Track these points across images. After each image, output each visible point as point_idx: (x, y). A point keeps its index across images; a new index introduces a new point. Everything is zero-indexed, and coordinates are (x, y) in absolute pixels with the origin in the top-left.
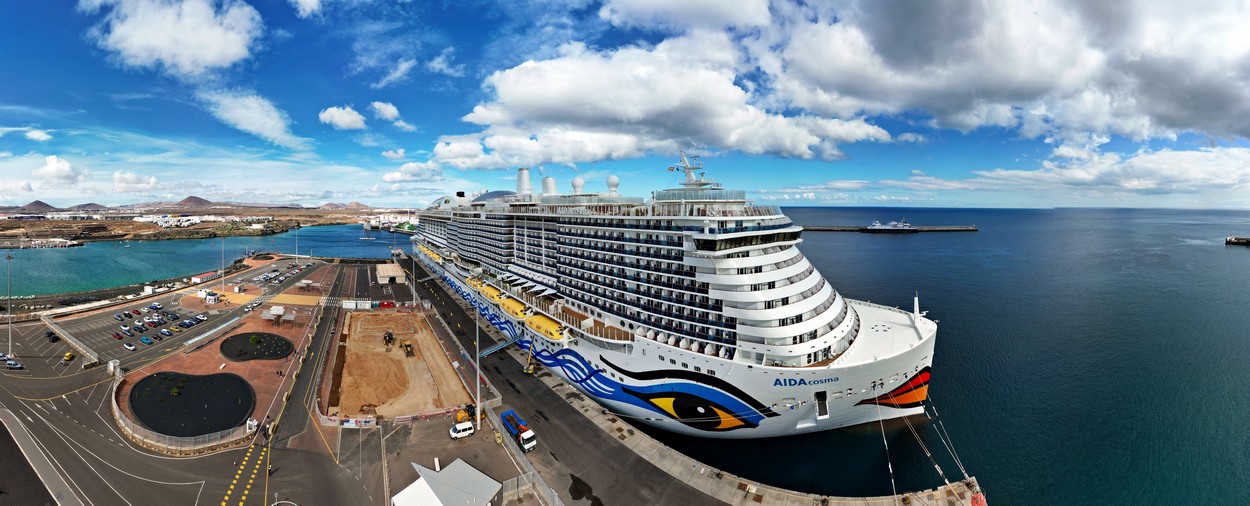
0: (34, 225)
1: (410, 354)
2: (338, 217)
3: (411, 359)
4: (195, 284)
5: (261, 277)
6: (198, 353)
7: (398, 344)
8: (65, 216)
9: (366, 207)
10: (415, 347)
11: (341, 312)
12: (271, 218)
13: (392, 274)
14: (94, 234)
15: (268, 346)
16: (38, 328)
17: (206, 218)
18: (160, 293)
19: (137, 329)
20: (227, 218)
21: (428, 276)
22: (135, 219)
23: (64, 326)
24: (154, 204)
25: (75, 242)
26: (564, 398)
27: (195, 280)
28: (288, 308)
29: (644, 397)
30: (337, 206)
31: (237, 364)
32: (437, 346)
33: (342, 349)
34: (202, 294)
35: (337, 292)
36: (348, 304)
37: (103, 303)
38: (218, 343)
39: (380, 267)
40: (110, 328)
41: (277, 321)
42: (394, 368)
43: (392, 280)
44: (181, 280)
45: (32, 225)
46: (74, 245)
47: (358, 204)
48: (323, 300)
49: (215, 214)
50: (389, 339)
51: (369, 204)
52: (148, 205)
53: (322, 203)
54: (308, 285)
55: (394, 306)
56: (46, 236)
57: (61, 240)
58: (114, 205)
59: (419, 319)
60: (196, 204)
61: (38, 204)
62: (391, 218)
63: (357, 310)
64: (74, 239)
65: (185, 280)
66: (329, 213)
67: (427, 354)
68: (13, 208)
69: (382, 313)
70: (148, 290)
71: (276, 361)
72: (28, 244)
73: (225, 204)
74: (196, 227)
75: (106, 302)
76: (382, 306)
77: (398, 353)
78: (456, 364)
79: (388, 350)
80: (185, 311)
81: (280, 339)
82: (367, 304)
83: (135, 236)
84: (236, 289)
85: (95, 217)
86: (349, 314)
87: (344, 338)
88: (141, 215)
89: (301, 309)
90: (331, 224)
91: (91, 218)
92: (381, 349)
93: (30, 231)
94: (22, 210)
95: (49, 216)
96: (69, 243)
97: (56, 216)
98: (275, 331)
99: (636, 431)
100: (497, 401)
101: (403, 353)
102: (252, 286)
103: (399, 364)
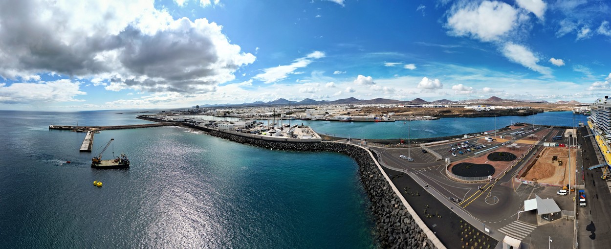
0: (416, 110)
1: (560, 165)
2: (563, 108)
3: (560, 167)
4: (486, 135)
5: (514, 133)
6: (479, 158)
7: (558, 161)
10: (565, 163)
11: (543, 147)
12: (529, 108)
15: (506, 157)
18: (470, 138)
19: (458, 149)
20: (508, 107)
27: (486, 133)
28: (519, 144)
31: (492, 162)
32: (574, 163)
33: (536, 161)
34: (486, 138)
35: (543, 141)
36: (546, 144)
39: (567, 130)
41: (513, 148)
42: (550, 168)
44: (480, 133)
48: (536, 143)
50: (555, 158)
54: (533, 136)
55: (565, 146)
59: (574, 152)
60: (495, 100)
62: (586, 108)
63: (549, 147)
65: (482, 133)
67: (568, 165)
69: (559, 148)
70: (466, 137)
71: (507, 162)
72: (414, 119)
73: (509, 100)
76: (560, 146)
77: (556, 163)
78: (577, 171)
79: (553, 163)
81: (512, 154)
82: (553, 144)
84: (501, 137)
86: (545, 148)
87: (538, 157)
89: (526, 145)
92: (550, 162)
93: (414, 113)
94: (410, 103)
98: (511, 152)
100: (582, 187)
101: (558, 164)
102: (509, 136)
103: (554, 168)
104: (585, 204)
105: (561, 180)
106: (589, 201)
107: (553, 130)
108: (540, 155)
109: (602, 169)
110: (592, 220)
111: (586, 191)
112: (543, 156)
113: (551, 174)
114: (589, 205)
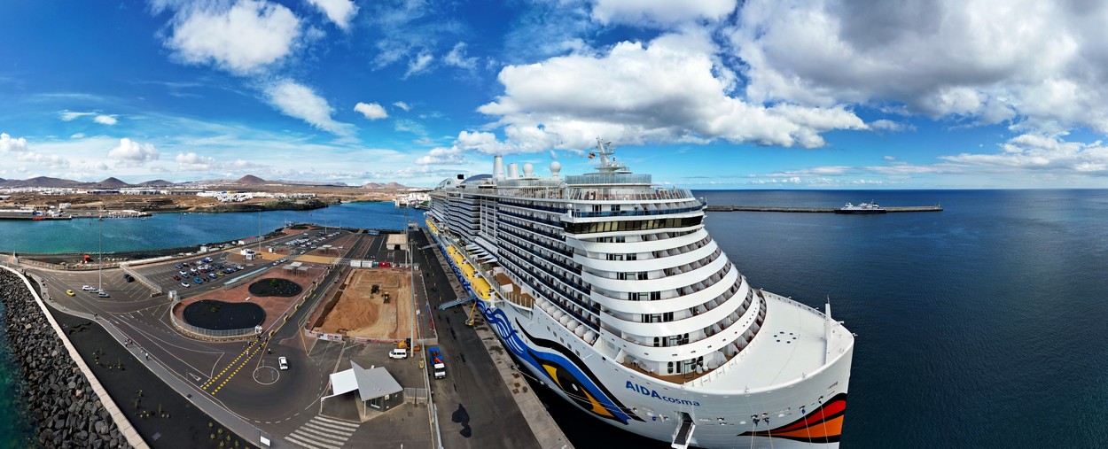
0: (110, 198)
1: (387, 301)
2: (377, 196)
3: (386, 305)
4: (241, 246)
6: (233, 291)
7: (381, 294)
8: (136, 191)
9: (403, 187)
10: (394, 297)
11: (349, 268)
12: (314, 195)
13: (397, 242)
14: (161, 207)
15: (285, 288)
16: (118, 273)
17: (258, 194)
18: (212, 252)
19: (192, 274)
20: (276, 195)
21: (429, 244)
22: (198, 194)
23: (138, 271)
24: (216, 181)
25: (145, 213)
26: (488, 348)
27: (241, 242)
28: (304, 264)
29: (540, 361)
30: (378, 185)
31: (259, 298)
32: (411, 297)
33: (340, 294)
34: (243, 253)
35: (352, 255)
36: (355, 263)
37: (167, 257)
38: (248, 285)
39: (391, 236)
40: (172, 273)
41: (295, 271)
42: (369, 309)
43: (397, 247)
44: (230, 243)
45: (108, 199)
46: (143, 216)
47: (396, 184)
48: (336, 261)
49: (267, 191)
50: (375, 289)
51: (405, 184)
52: (211, 182)
53: (366, 182)
54: (327, 249)
55: (390, 266)
56: (120, 208)
57: (133, 211)
58: (180, 181)
59: (407, 276)
60: (252, 182)
61: (113, 180)
62: (419, 197)
63: (361, 267)
64: (144, 211)
65: (233, 243)
66: (368, 191)
67: (401, 303)
68: (91, 184)
69: (379, 271)
70: (204, 249)
71: (286, 298)
72: (106, 214)
73: (277, 182)
74: (250, 202)
75: (170, 257)
76: (380, 265)
77: (378, 299)
78: (418, 312)
79: (372, 298)
80: (229, 263)
81: (294, 284)
82: (369, 264)
83: (197, 208)
84: (270, 250)
85: (162, 192)
86: (354, 270)
87: (343, 286)
88: (204, 191)
89: (317, 265)
90: (369, 201)
91: (159, 193)
92: (367, 296)
93: (107, 203)
94: (99, 185)
95: (122, 191)
96: (140, 214)
97: (129, 191)
98: (292, 279)
99: (530, 390)
100: (434, 341)
101: (382, 300)
102: (284, 247)
103: (376, 308)
104: (443, 373)
105: (392, 331)
106: (450, 368)
107: (362, 238)
108: (347, 283)
109: (464, 307)
110: (461, 402)
111: (441, 349)
112: (352, 286)
113: (372, 319)
114: (451, 374)
